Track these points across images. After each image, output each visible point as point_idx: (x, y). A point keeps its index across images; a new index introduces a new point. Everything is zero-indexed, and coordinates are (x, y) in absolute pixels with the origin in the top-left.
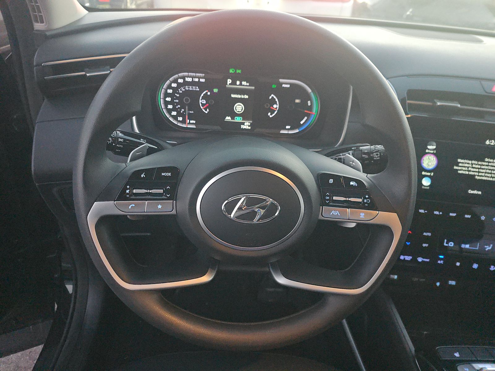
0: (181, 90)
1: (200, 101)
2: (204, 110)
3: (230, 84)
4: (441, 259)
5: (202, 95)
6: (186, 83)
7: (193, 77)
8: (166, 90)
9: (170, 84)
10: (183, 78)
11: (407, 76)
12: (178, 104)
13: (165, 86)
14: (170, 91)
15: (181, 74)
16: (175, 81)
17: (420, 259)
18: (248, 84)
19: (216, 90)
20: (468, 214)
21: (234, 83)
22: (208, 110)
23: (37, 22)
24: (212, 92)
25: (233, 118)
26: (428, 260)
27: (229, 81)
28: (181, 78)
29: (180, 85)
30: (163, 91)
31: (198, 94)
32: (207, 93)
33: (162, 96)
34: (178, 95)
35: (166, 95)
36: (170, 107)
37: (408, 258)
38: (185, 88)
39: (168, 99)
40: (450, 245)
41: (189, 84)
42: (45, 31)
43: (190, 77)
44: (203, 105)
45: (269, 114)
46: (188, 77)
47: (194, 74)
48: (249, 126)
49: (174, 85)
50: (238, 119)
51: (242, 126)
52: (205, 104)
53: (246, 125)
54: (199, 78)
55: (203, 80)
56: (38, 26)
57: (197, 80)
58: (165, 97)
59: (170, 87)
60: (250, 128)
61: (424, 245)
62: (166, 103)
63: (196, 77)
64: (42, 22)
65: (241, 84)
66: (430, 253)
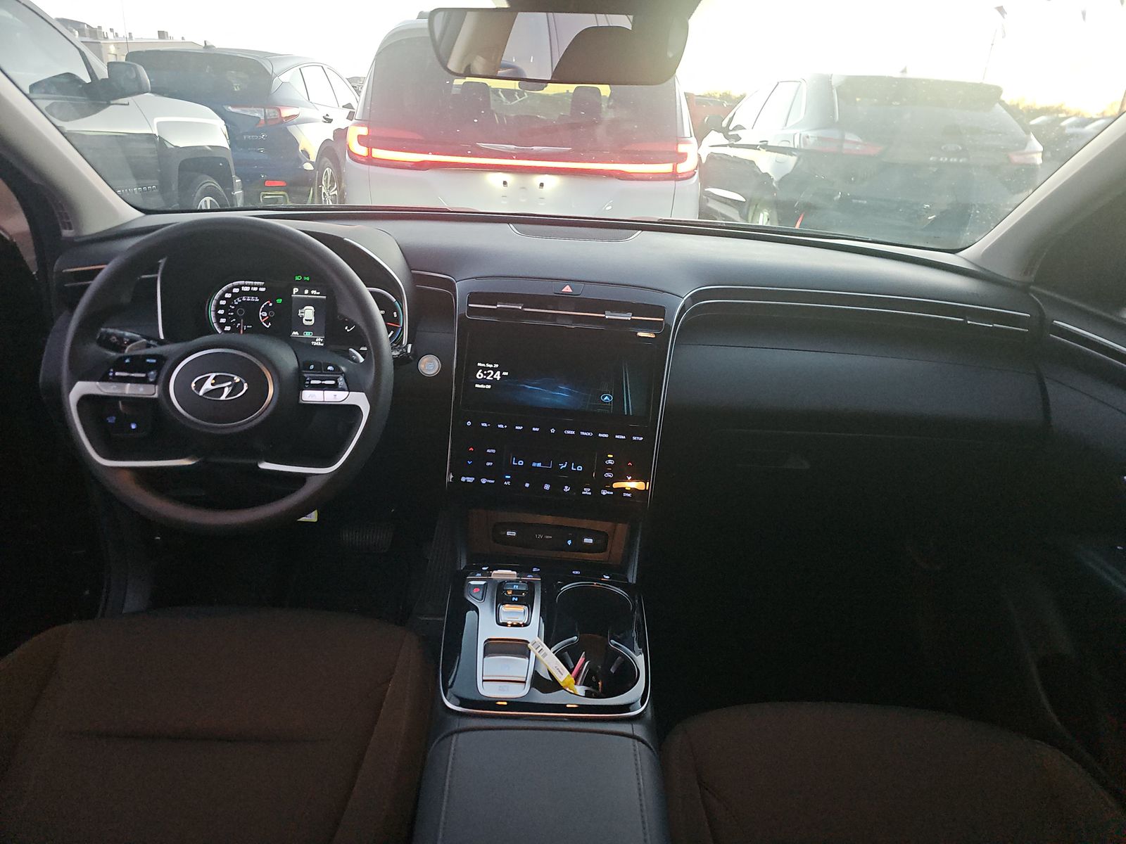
0: (237, 301)
1: (260, 314)
2: (265, 324)
3: (296, 294)
4: (507, 480)
5: (263, 306)
6: (242, 293)
7: (251, 286)
8: (218, 302)
9: (224, 294)
10: (239, 287)
11: (476, 278)
12: (232, 317)
13: (217, 297)
14: (223, 302)
15: (236, 283)
16: (230, 291)
17: (484, 481)
18: (318, 293)
19: (279, 301)
20: (535, 427)
21: (301, 292)
22: (270, 324)
23: (65, 229)
24: (275, 303)
25: (301, 333)
26: (493, 482)
27: (295, 290)
28: (236, 287)
29: (235, 296)
30: (214, 302)
31: (258, 305)
32: (268, 304)
33: (213, 308)
34: (233, 307)
35: (218, 307)
36: (223, 320)
37: (470, 480)
38: (241, 299)
39: (222, 312)
40: (519, 464)
41: (246, 294)
42: (73, 238)
43: (247, 286)
44: (263, 317)
45: (346, 328)
46: (245, 285)
47: (252, 282)
48: (321, 343)
49: (228, 295)
50: (308, 334)
51: (313, 342)
52: (265, 317)
53: (318, 342)
54: (259, 287)
55: (263, 289)
56: (66, 233)
57: (255, 289)
58: (216, 311)
59: (222, 297)
60: (322, 345)
61: (488, 464)
62: (218, 317)
63: (254, 286)
64: (70, 229)
65: (310, 294)
66: (495, 473)
